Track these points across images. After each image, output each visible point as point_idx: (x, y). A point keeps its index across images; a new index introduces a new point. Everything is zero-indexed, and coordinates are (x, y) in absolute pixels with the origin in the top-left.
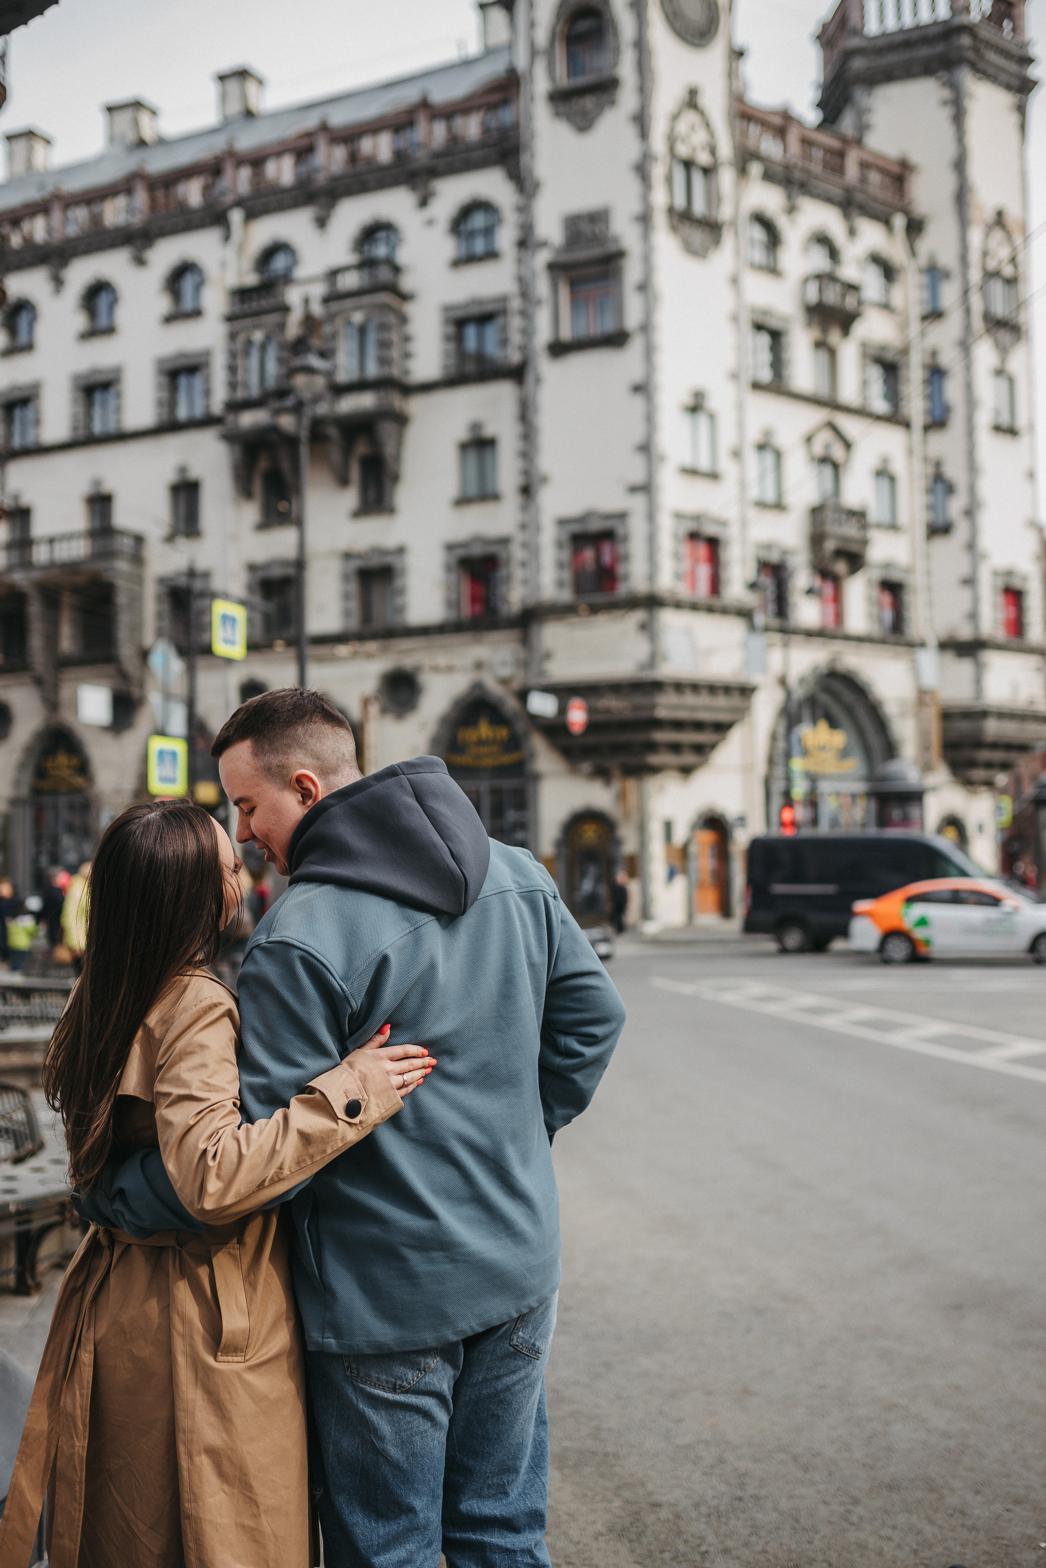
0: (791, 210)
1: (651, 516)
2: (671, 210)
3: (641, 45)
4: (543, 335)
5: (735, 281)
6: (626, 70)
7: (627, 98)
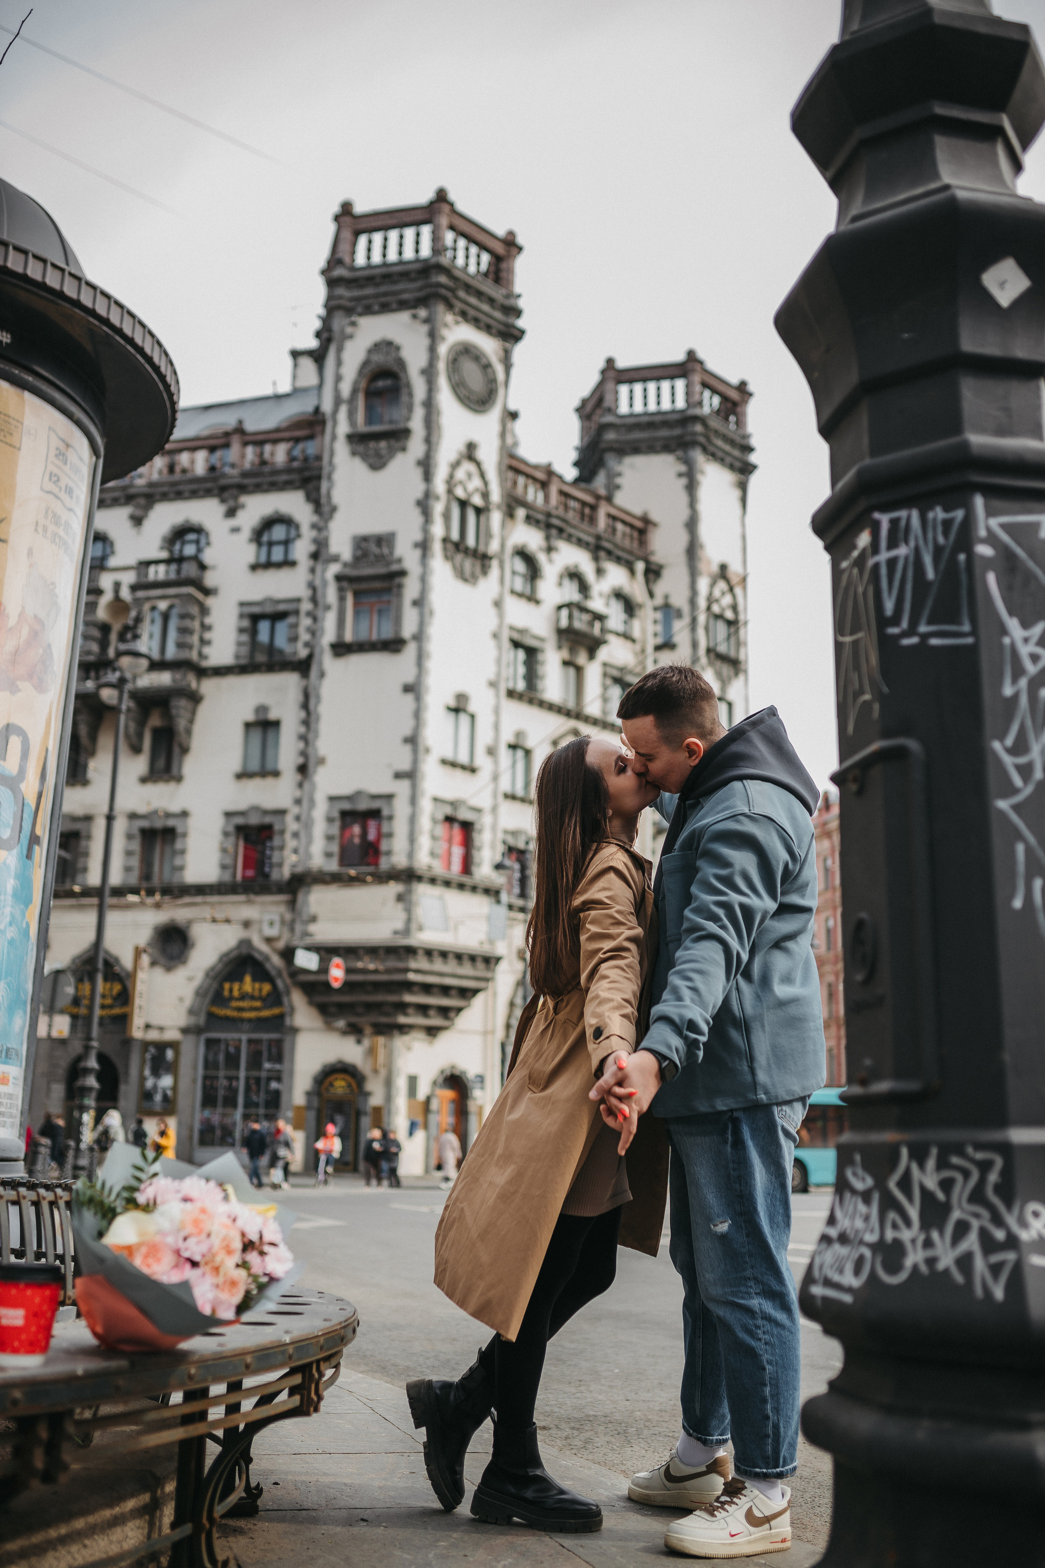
0: (550, 549)
1: (413, 800)
2: (446, 540)
3: (429, 404)
4: (329, 635)
5: (498, 604)
6: (416, 424)
7: (416, 446)
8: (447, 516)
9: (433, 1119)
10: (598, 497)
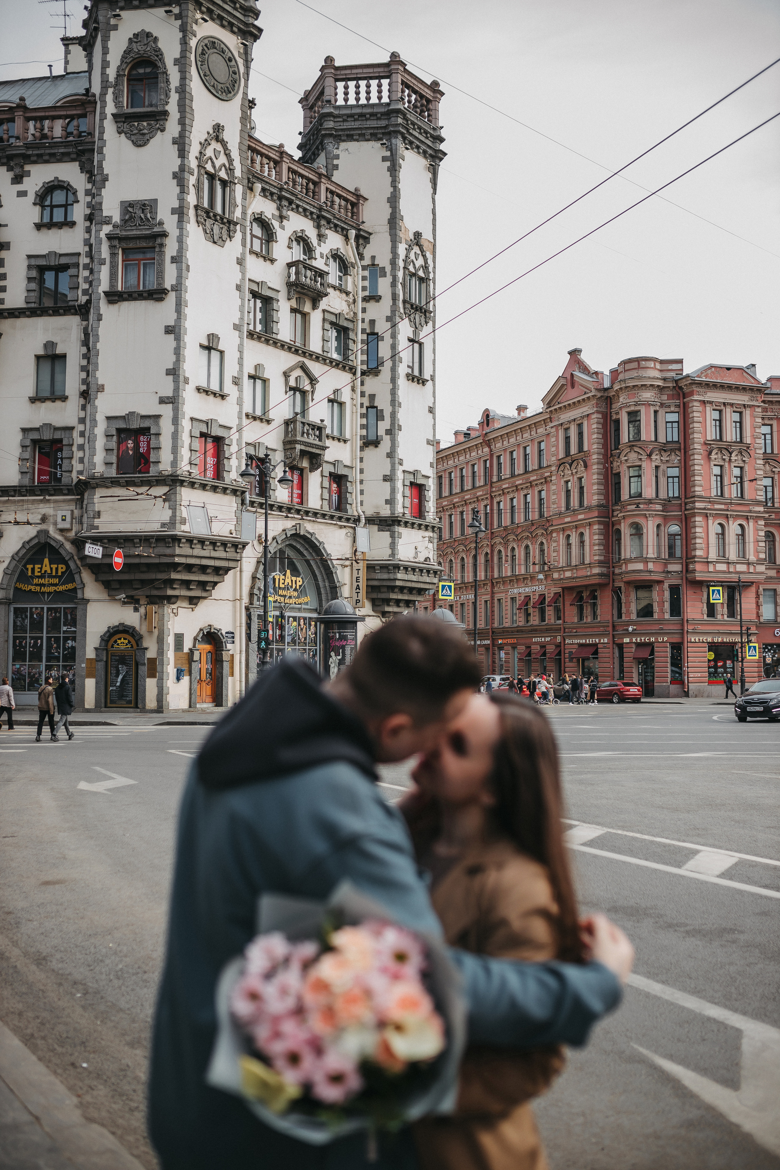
0: (282, 218)
1: (176, 421)
2: (196, 207)
3: (183, 90)
5: (240, 262)
6: (172, 107)
7: (172, 127)
8: (198, 188)
9: (195, 666)
10: (320, 175)
